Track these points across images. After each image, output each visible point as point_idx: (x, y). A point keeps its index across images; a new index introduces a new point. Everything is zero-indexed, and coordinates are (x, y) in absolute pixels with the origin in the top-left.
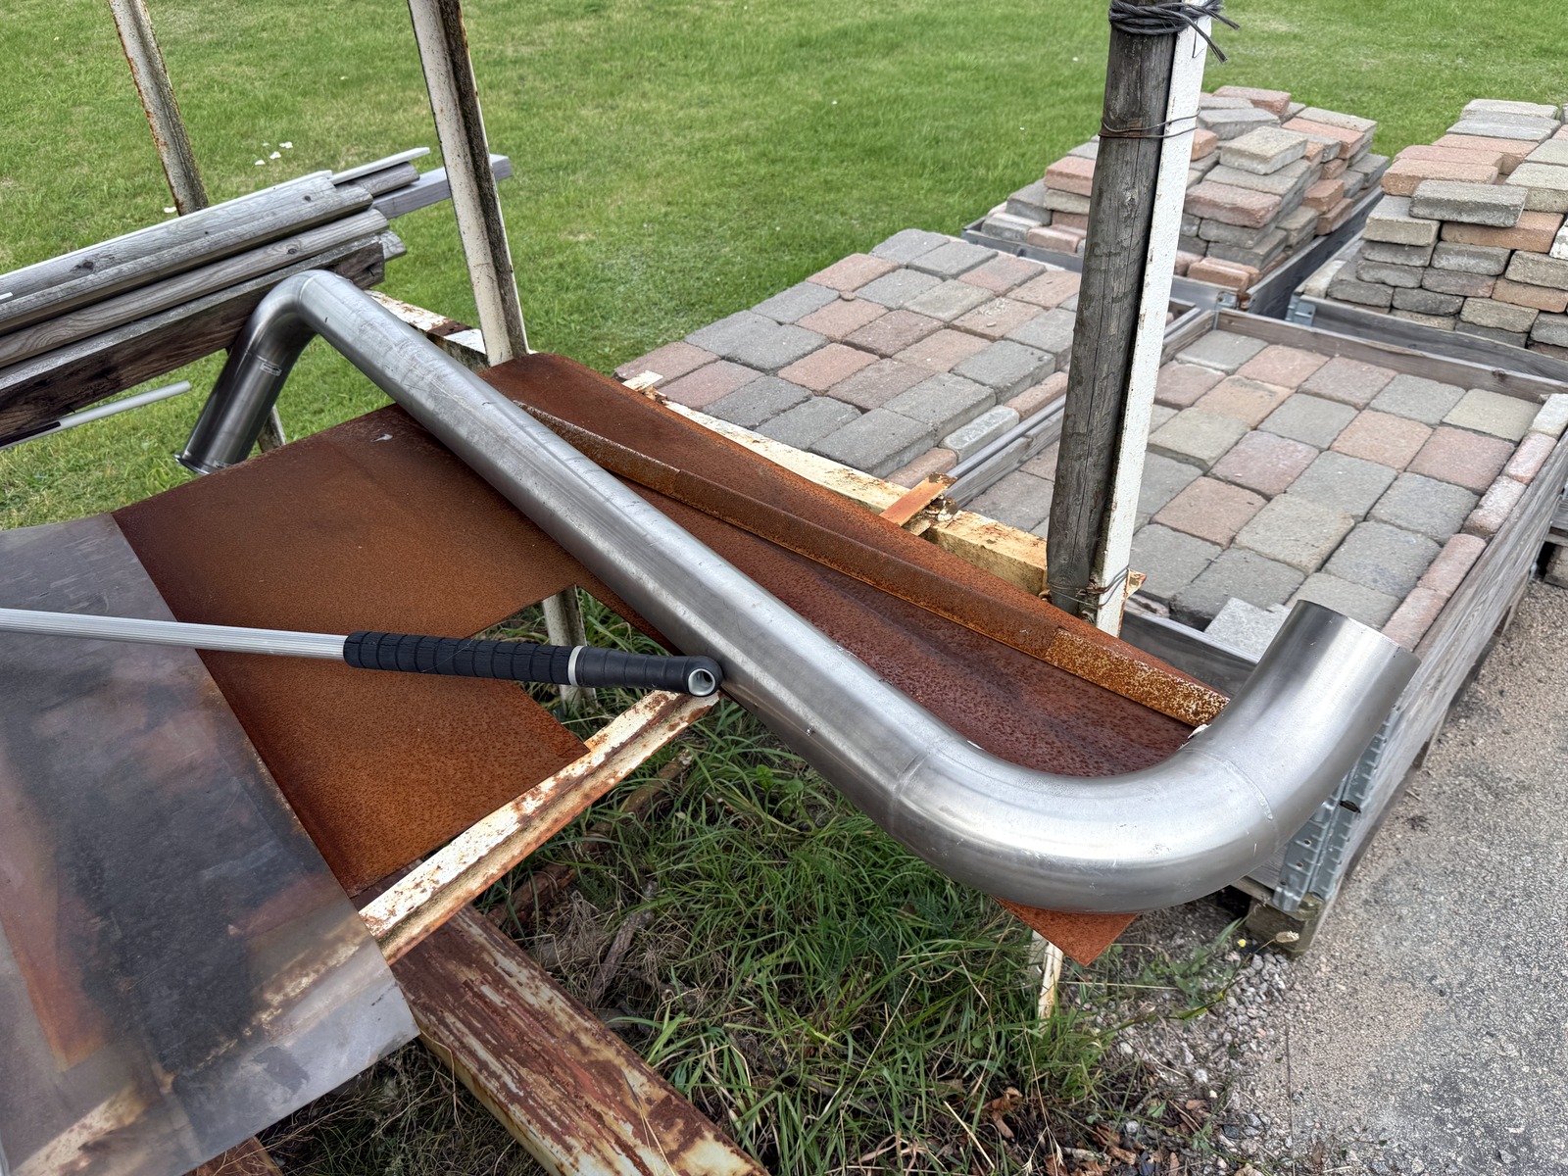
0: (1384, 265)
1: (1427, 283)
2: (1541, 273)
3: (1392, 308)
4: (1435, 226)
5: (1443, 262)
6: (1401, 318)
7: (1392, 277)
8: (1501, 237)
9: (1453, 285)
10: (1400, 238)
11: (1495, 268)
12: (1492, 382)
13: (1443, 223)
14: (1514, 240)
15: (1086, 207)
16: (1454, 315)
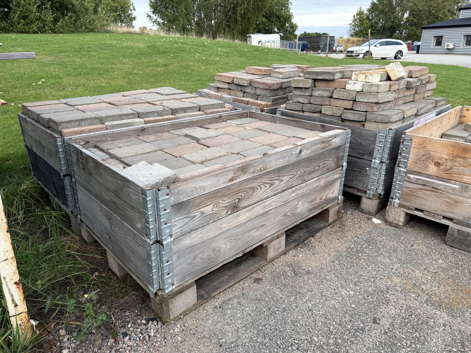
0: (299, 96)
1: (311, 101)
2: (342, 94)
4: (310, 81)
5: (315, 93)
6: (305, 114)
7: (301, 100)
8: (331, 84)
9: (318, 101)
10: (301, 85)
13: (315, 80)
14: (335, 84)
15: (226, 86)
16: (320, 112)
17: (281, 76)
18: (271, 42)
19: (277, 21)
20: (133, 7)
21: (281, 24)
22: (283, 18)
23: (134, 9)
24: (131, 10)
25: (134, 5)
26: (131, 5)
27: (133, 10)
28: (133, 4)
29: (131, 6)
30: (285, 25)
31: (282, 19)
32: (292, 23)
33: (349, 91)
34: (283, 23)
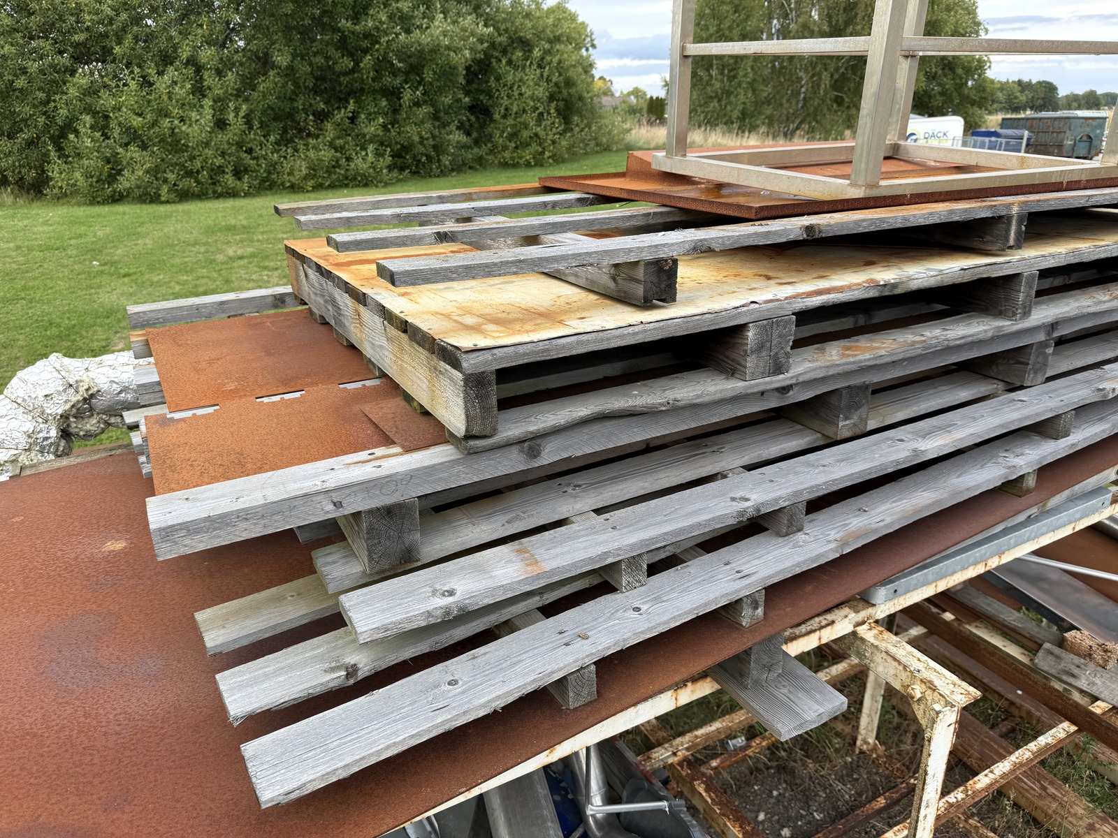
18: (939, 135)
19: (945, 76)
20: (592, 40)
21: (958, 81)
22: (963, 68)
23: (594, 46)
24: (587, 50)
25: (593, 37)
26: (587, 36)
27: (590, 49)
28: (592, 34)
29: (589, 39)
30: (967, 83)
31: (960, 71)
32: (985, 80)
34: (961, 79)
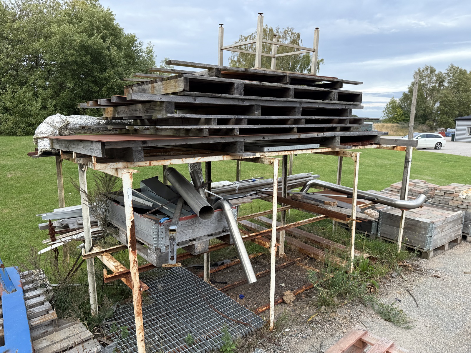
0: (438, 198)
1: (444, 200)
2: (457, 199)
3: (440, 203)
4: (444, 193)
5: (445, 198)
6: (441, 204)
7: (439, 199)
8: (452, 195)
9: (447, 200)
10: (439, 194)
11: (452, 198)
12: (452, 210)
13: (445, 193)
14: (454, 195)
15: (397, 190)
16: (448, 204)
17: (421, 187)
33: (460, 198)
